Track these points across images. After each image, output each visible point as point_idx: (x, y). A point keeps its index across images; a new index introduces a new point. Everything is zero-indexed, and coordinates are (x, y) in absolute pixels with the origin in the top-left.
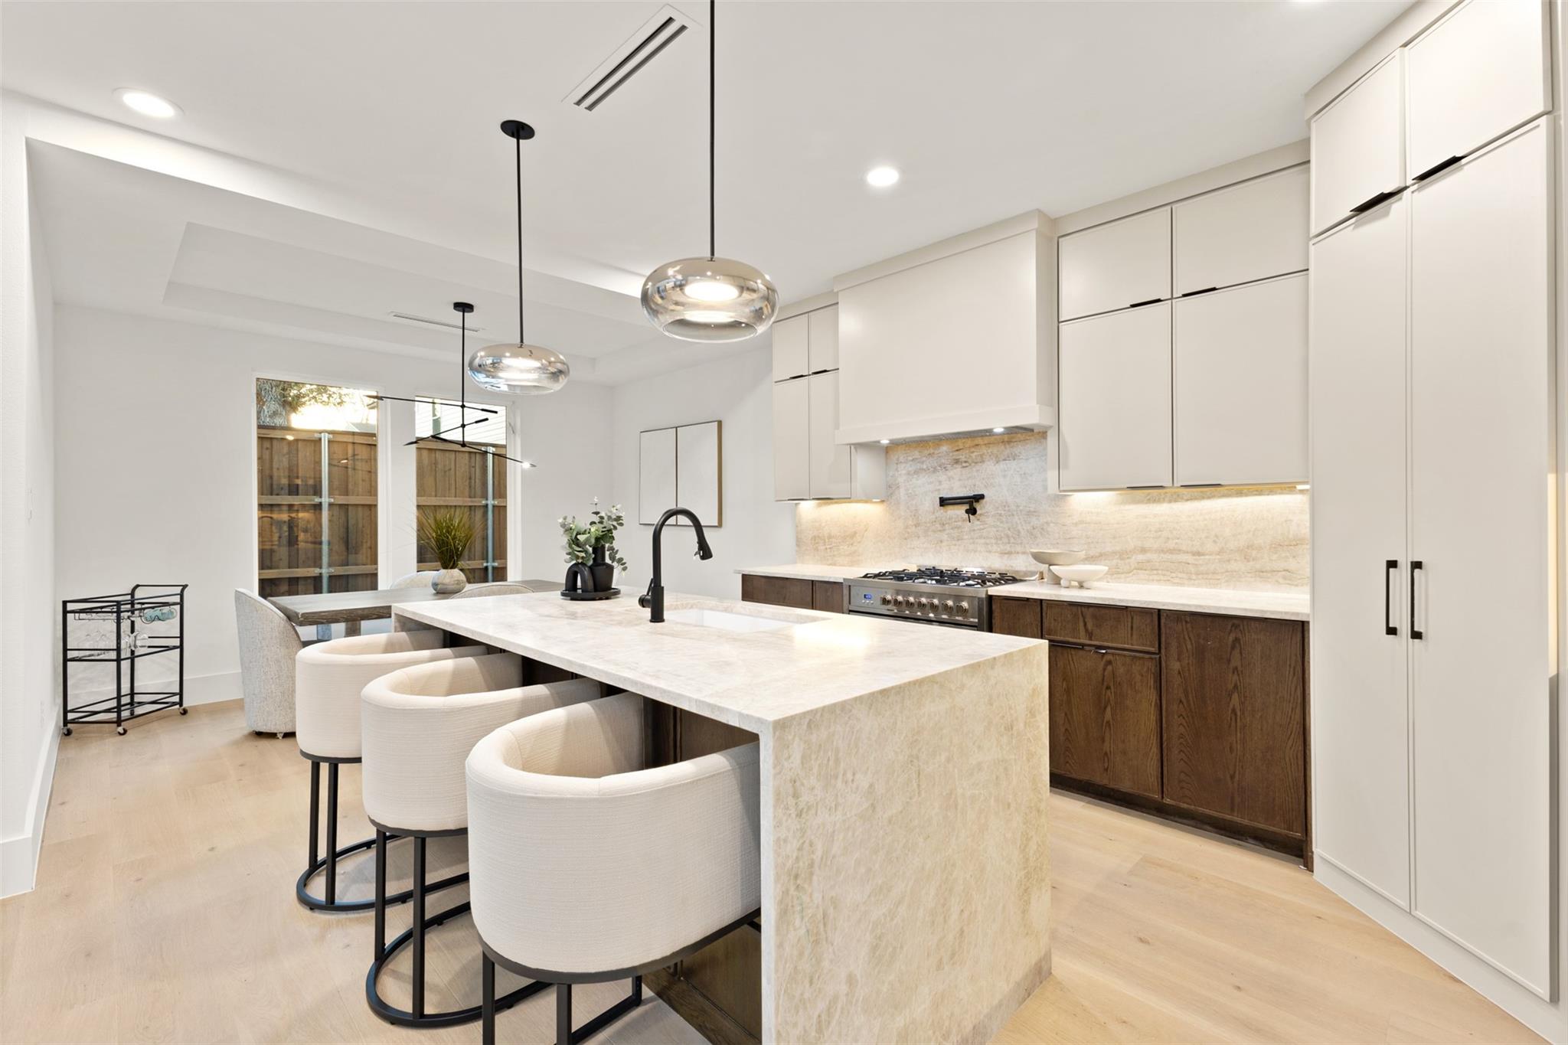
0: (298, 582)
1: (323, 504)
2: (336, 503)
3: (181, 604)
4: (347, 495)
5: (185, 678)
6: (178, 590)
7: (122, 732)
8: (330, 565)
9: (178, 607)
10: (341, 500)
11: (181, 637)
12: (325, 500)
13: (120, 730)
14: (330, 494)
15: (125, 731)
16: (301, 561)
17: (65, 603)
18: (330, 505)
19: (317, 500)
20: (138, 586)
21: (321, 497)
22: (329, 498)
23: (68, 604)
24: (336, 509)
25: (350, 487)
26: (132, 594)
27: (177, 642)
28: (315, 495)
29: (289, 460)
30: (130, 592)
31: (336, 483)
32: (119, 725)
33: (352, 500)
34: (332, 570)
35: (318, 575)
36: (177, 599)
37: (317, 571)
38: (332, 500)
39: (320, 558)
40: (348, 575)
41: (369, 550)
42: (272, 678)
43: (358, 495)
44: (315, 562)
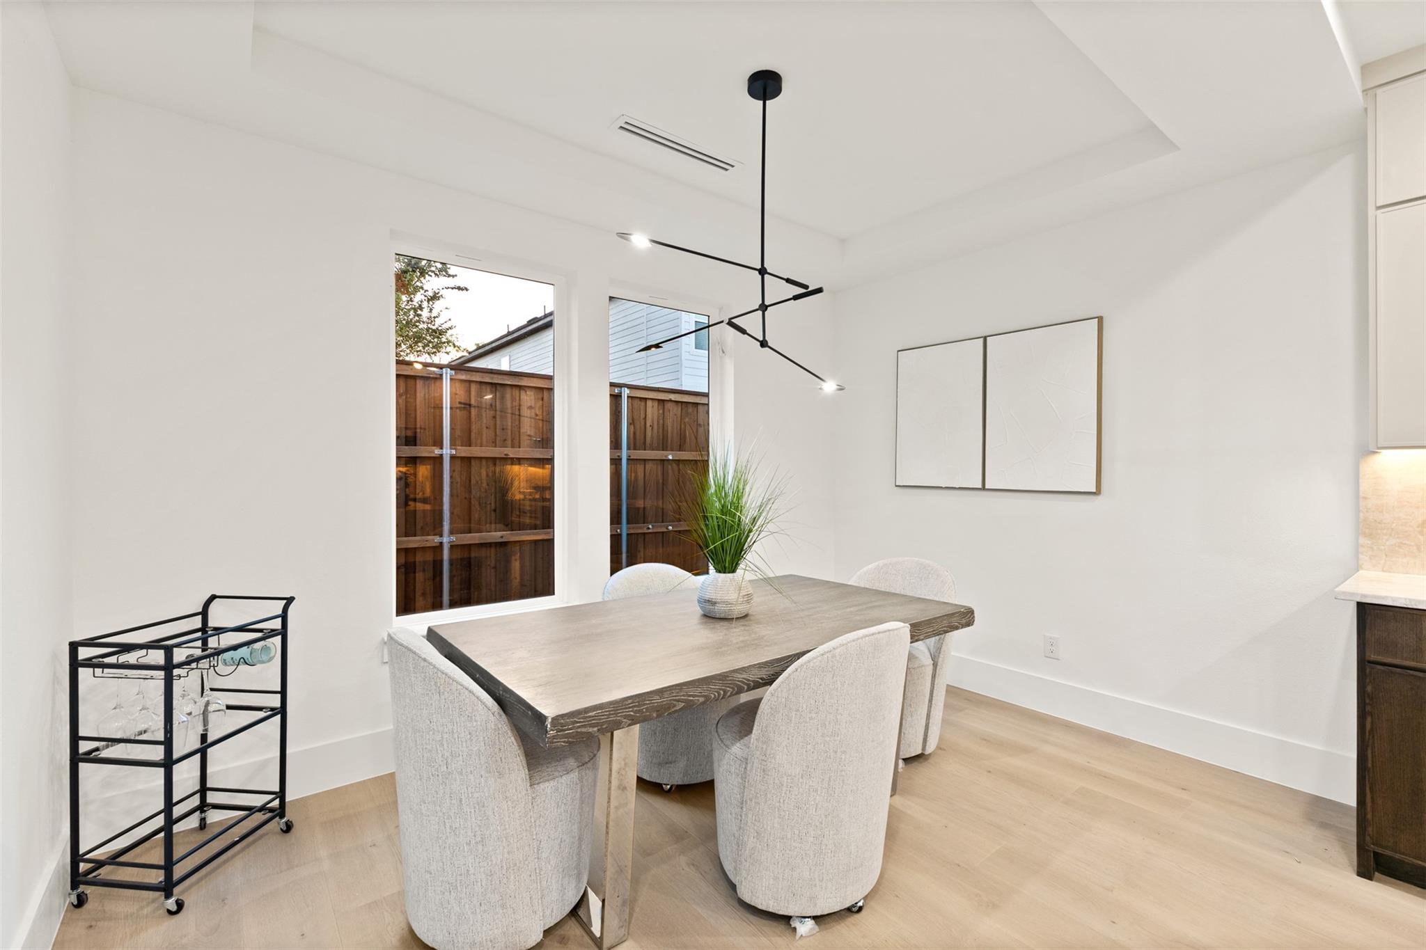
0: (415, 553)
1: (444, 456)
2: (458, 455)
3: (283, 633)
4: (470, 446)
5: (289, 751)
6: (278, 607)
7: (174, 908)
8: (451, 532)
9: (277, 640)
10: (464, 451)
11: (283, 692)
12: (447, 451)
13: (171, 904)
14: (453, 444)
15: (180, 905)
16: (418, 527)
17: (74, 647)
18: (453, 458)
19: (437, 452)
20: (213, 597)
21: (442, 448)
22: (451, 449)
23: (81, 649)
24: (458, 462)
25: (473, 436)
26: (204, 613)
27: (275, 701)
28: (434, 446)
29: (406, 402)
30: (201, 610)
31: (458, 433)
32: (169, 895)
33: (476, 451)
34: (453, 538)
35: (438, 544)
36: (277, 624)
37: (437, 539)
38: (454, 452)
39: (441, 526)
40: (470, 545)
41: (493, 513)
42: (469, 844)
43: (481, 446)
44: (435, 528)
